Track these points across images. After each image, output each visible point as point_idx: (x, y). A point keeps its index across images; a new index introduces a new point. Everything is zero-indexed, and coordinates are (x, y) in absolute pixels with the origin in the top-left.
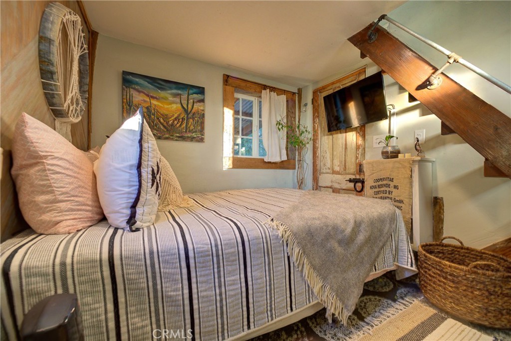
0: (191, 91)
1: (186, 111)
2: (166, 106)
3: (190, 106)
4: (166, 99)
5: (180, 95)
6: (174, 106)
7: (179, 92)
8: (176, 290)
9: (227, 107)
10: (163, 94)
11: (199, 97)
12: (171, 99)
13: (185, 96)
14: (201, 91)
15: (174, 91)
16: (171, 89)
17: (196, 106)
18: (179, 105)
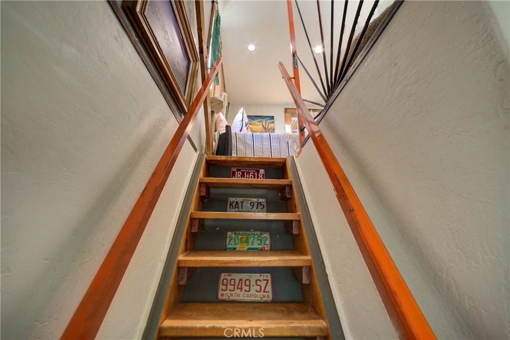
0: (267, 119)
1: (265, 128)
2: (255, 127)
3: (267, 126)
4: (255, 124)
5: (262, 121)
6: (259, 127)
7: (262, 120)
8: (250, 142)
9: (288, 124)
10: (254, 122)
11: (272, 121)
12: (258, 123)
13: (264, 122)
14: (272, 118)
15: (260, 120)
16: (257, 119)
17: (270, 125)
18: (262, 126)
